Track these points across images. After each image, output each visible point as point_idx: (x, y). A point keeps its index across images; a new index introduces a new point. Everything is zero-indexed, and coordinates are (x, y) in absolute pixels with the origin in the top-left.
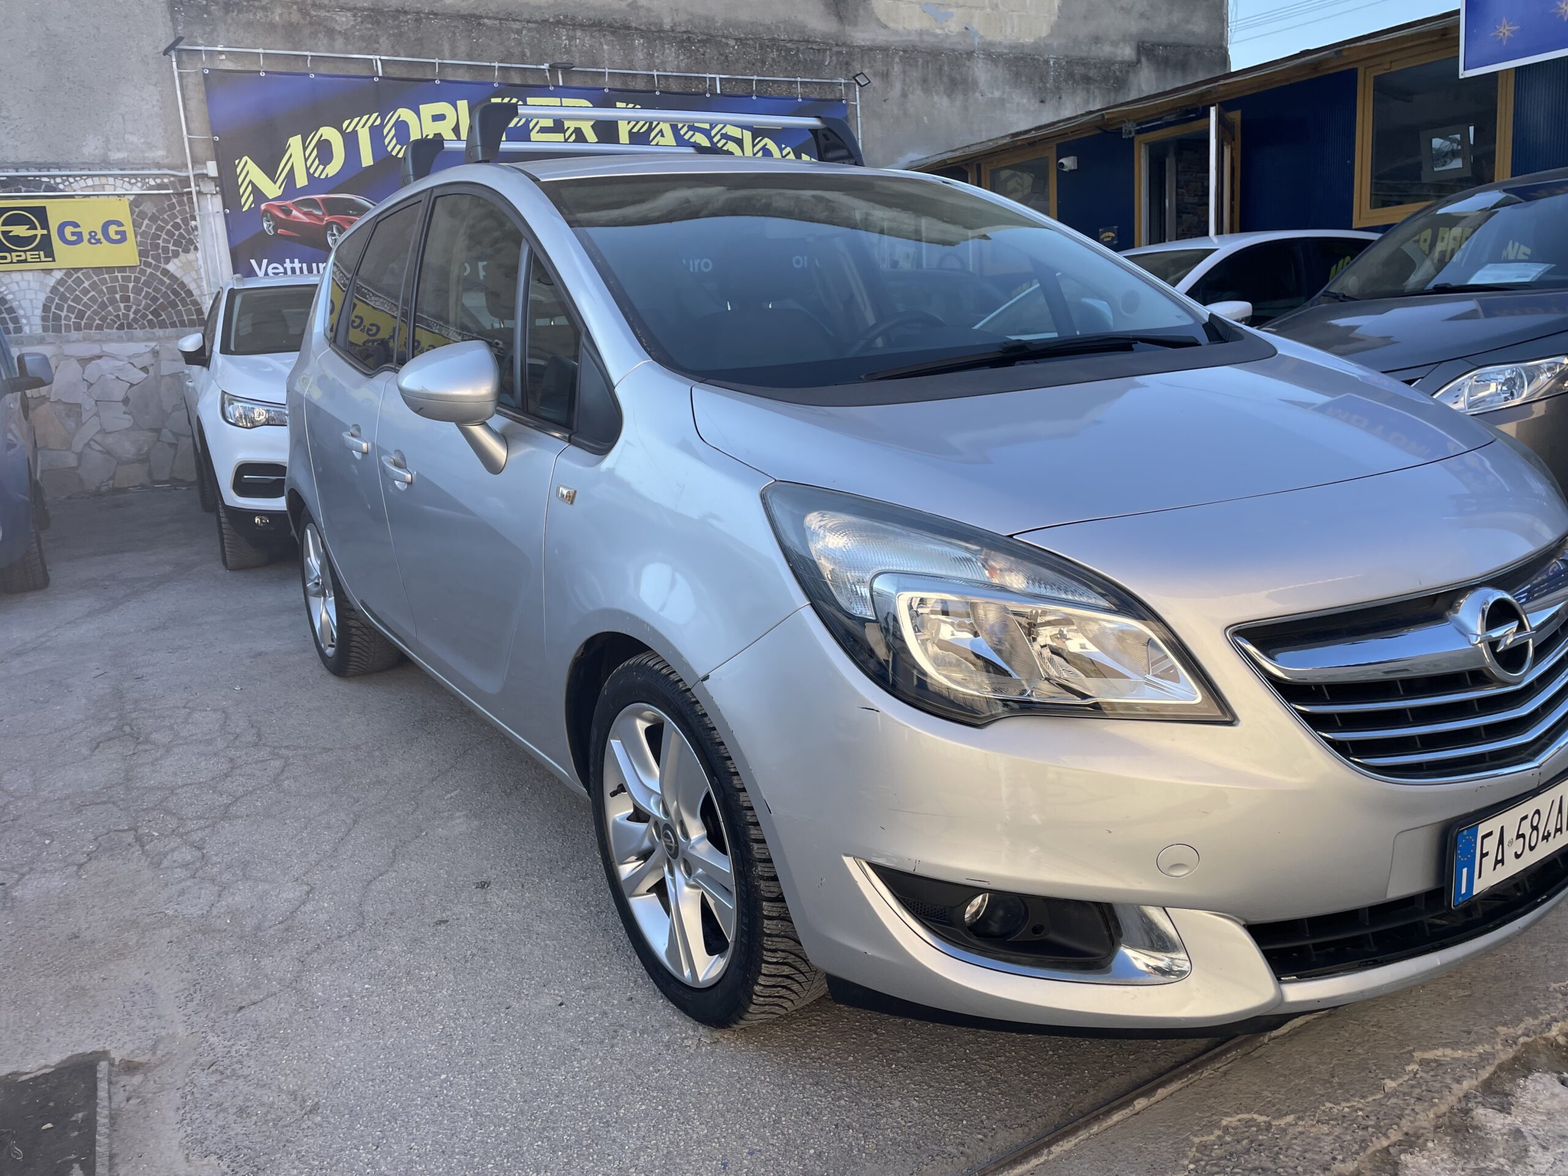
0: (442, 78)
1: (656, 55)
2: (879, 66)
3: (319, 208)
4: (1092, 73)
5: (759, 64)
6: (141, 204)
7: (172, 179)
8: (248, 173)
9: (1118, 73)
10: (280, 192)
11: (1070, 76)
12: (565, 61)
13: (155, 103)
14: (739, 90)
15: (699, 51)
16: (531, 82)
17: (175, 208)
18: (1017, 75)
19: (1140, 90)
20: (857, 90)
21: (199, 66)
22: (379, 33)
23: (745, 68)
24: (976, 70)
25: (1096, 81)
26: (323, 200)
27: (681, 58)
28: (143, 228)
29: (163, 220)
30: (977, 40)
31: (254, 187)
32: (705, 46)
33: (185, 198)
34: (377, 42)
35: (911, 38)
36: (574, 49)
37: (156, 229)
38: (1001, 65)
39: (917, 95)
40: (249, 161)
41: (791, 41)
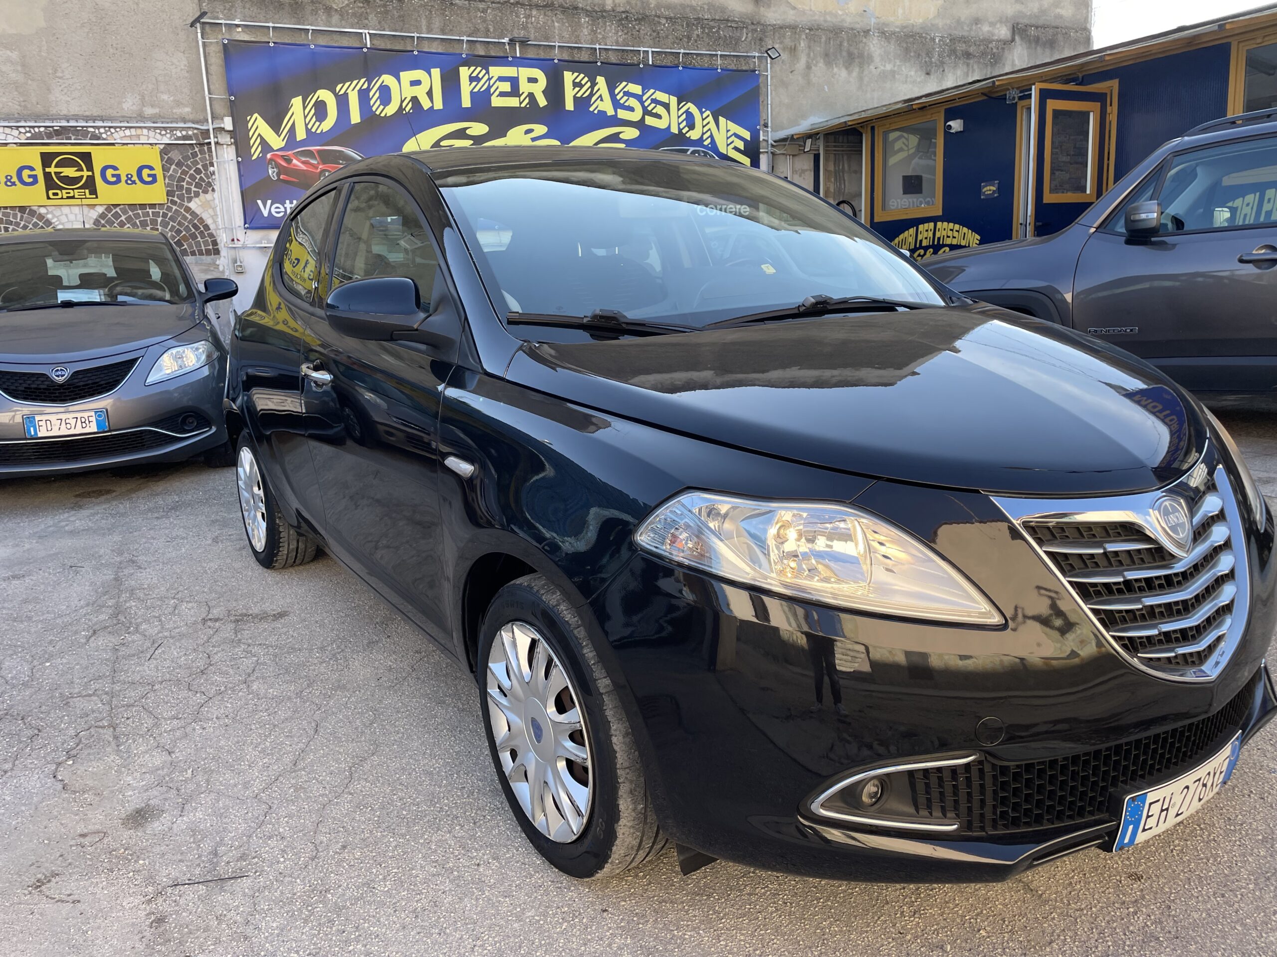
0: (420, 50)
1: (599, 31)
2: (788, 42)
3: (314, 158)
4: (972, 50)
5: (686, 40)
6: (170, 152)
7: (195, 131)
8: (257, 128)
9: (995, 50)
10: (283, 144)
11: (953, 52)
12: (522, 36)
13: (183, 67)
14: (668, 61)
15: (635, 28)
16: (493, 54)
17: (197, 156)
18: (907, 50)
19: (1013, 65)
20: (769, 62)
21: (220, 37)
22: (368, 10)
23: (673, 43)
24: (872, 46)
25: (974, 56)
26: (319, 151)
27: (620, 34)
28: (171, 172)
29: (187, 166)
30: (873, 20)
31: (262, 138)
32: (639, 24)
33: (206, 148)
34: (367, 19)
35: (816, 17)
36: (529, 25)
37: (181, 174)
38: (893, 42)
39: (820, 68)
40: (259, 117)
41: (712, 20)
